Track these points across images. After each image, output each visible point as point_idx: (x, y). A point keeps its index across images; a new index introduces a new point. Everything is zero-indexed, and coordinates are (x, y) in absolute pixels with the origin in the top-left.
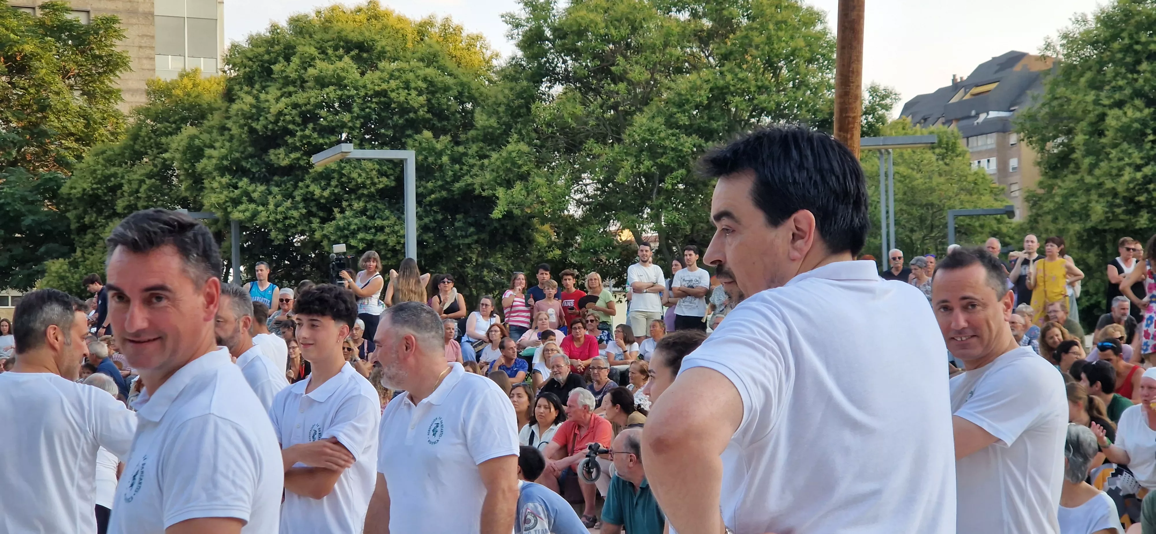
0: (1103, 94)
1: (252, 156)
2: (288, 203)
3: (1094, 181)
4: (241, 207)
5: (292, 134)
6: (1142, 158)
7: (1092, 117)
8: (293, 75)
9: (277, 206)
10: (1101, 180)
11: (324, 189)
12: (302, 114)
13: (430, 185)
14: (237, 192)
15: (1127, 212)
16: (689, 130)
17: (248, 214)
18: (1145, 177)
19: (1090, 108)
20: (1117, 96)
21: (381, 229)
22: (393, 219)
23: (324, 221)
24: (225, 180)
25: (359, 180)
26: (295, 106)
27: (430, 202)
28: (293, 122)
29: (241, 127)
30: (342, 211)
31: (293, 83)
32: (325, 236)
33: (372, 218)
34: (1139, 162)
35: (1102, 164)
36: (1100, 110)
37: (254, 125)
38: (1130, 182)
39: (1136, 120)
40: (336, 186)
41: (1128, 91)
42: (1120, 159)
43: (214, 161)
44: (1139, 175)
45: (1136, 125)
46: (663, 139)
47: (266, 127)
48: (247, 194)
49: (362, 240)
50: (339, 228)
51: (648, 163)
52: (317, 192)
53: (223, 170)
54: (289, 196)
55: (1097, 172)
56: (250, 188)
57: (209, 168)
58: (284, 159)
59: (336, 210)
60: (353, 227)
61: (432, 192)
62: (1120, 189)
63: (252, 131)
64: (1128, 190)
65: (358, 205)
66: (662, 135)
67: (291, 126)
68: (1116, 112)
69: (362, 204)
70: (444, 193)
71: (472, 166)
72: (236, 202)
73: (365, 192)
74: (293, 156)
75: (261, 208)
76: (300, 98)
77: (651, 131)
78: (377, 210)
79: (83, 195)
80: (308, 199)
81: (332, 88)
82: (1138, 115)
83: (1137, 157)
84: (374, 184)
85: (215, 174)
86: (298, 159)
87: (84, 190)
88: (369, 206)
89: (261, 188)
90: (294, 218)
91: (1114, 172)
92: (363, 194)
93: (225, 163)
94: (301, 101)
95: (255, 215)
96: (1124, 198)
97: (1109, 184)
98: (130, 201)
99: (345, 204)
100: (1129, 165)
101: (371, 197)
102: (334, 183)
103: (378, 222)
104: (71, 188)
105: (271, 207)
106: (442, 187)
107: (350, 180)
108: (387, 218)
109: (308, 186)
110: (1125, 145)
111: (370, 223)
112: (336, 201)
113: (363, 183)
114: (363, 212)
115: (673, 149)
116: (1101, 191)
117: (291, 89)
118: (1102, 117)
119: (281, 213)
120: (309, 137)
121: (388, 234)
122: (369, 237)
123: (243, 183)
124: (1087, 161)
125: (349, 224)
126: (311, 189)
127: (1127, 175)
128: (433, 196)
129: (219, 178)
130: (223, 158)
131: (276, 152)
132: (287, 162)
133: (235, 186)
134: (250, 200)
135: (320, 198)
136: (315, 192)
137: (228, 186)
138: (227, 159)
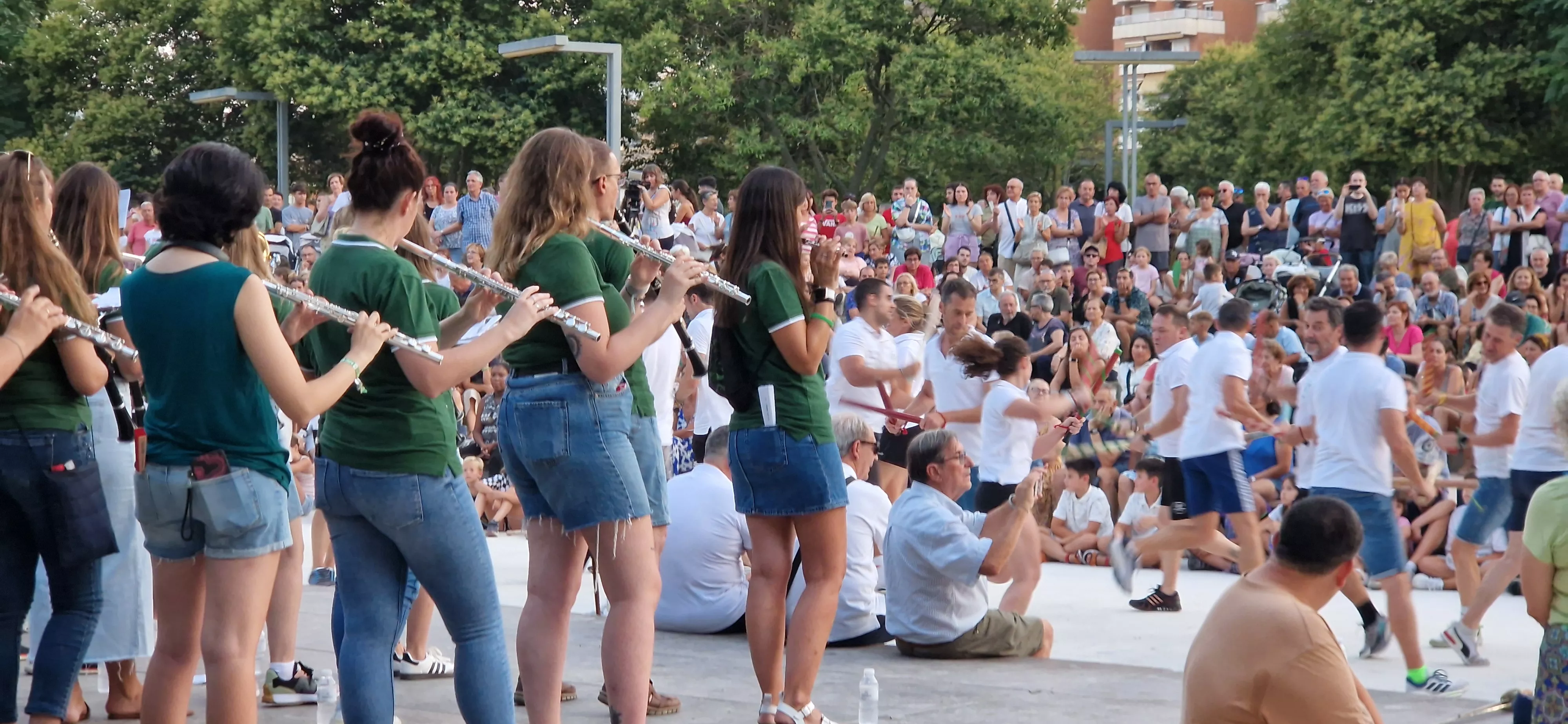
0: (1373, 13)
1: (321, 28)
2: (374, 87)
3: (1365, 109)
4: (313, 89)
6: (1424, 87)
7: (1360, 36)
9: (360, 90)
10: (1373, 108)
11: (419, 74)
13: (547, 73)
14: (307, 71)
15: (1403, 145)
16: (874, 26)
17: (322, 99)
18: (1428, 107)
19: (1359, 27)
20: (1391, 16)
21: (489, 123)
22: (501, 112)
23: (415, 111)
24: (290, 55)
25: (464, 64)
27: (546, 93)
30: (442, 100)
32: (419, 129)
33: (474, 109)
34: (1421, 91)
35: (1375, 91)
36: (1370, 29)
38: (1412, 113)
39: (1417, 45)
40: (434, 70)
41: (1404, 12)
42: (1398, 87)
43: (275, 32)
44: (1422, 106)
45: (1418, 50)
46: (844, 35)
48: (317, 72)
49: (465, 135)
50: (439, 120)
51: (824, 61)
52: (412, 76)
53: (285, 44)
54: (372, 79)
55: (1368, 99)
56: (324, 67)
57: (267, 41)
58: (367, 35)
59: (435, 98)
60: (457, 119)
61: (549, 81)
62: (1399, 120)
64: (1409, 120)
65: (462, 94)
66: (843, 30)
68: (1391, 34)
69: (465, 92)
70: (563, 84)
72: (305, 83)
73: (470, 78)
74: (378, 31)
75: (339, 92)
77: (831, 27)
78: (480, 100)
79: (56, 60)
80: (398, 82)
82: (1420, 39)
83: (1418, 85)
84: (480, 69)
85: (276, 47)
86: (386, 35)
87: (57, 54)
88: (473, 94)
89: (338, 67)
91: (1391, 100)
92: (466, 81)
93: (289, 35)
95: (330, 101)
96: (1401, 129)
97: (1385, 113)
98: (119, 71)
99: (445, 91)
100: (1412, 94)
101: (474, 86)
102: (431, 66)
103: (486, 115)
104: (37, 51)
105: (354, 91)
106: (560, 77)
107: (452, 63)
108: (494, 111)
109: (395, 68)
110: (1405, 71)
111: (473, 116)
112: (434, 88)
114: (465, 104)
115: (856, 48)
116: (1372, 120)
118: (1372, 37)
119: (366, 99)
120: (401, 9)
121: (498, 130)
122: (474, 132)
123: (314, 61)
124: (1357, 85)
125: (452, 116)
126: (403, 71)
127: (1409, 105)
128: (548, 86)
129: (281, 53)
130: (285, 29)
131: (357, 24)
132: (371, 38)
133: (303, 64)
134: (324, 82)
135: (413, 83)
136: (406, 75)
137: (294, 63)
138: (291, 30)
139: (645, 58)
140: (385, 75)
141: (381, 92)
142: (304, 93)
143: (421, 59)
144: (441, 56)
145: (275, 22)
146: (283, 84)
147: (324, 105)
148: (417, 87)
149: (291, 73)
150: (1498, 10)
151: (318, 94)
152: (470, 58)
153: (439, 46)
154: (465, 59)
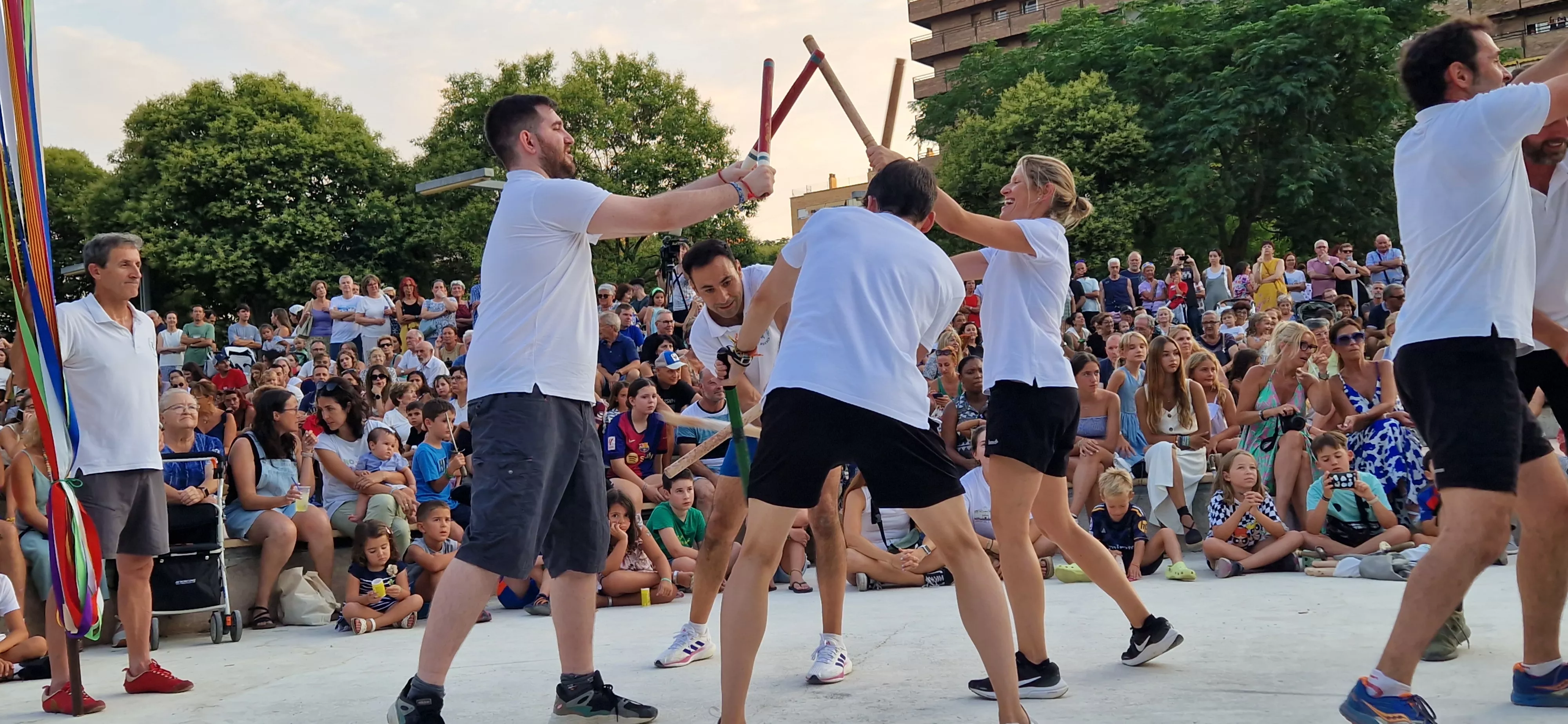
2: (239, 253)
4: (182, 256)
5: (241, 187)
8: (234, 132)
11: (277, 242)
12: (247, 169)
17: (193, 263)
23: (274, 271)
24: (160, 230)
25: (316, 232)
26: (241, 161)
28: (240, 176)
29: (180, 179)
30: (299, 261)
31: (233, 140)
37: (194, 177)
40: (289, 238)
47: (209, 180)
48: (185, 242)
50: (298, 277)
52: (271, 243)
59: (293, 260)
63: (190, 183)
67: (238, 180)
71: (422, 224)
74: (241, 208)
75: (208, 257)
76: (246, 154)
80: (258, 249)
81: (281, 146)
86: (244, 212)
89: (205, 238)
90: (245, 267)
92: (318, 246)
93: (158, 214)
94: (249, 156)
95: (200, 265)
99: (301, 254)
102: (287, 235)
105: (221, 256)
107: (304, 232)
109: (256, 237)
112: (291, 252)
113: (319, 235)
117: (234, 145)
119: (232, 262)
123: (183, 234)
126: (263, 239)
129: (152, 228)
130: (154, 209)
131: (219, 204)
132: (234, 213)
133: (172, 237)
134: (192, 250)
135: (272, 248)
136: (266, 243)
137: (163, 236)
138: (159, 210)
139: (469, 223)
140: (247, 243)
141: (244, 257)
142: (175, 260)
143: (277, 230)
144: (295, 226)
145: (144, 204)
146: (156, 253)
147: (193, 268)
148: (275, 251)
149: (162, 244)
150: (1129, 160)
151: (188, 260)
152: (321, 228)
153: (294, 219)
154: (316, 228)
